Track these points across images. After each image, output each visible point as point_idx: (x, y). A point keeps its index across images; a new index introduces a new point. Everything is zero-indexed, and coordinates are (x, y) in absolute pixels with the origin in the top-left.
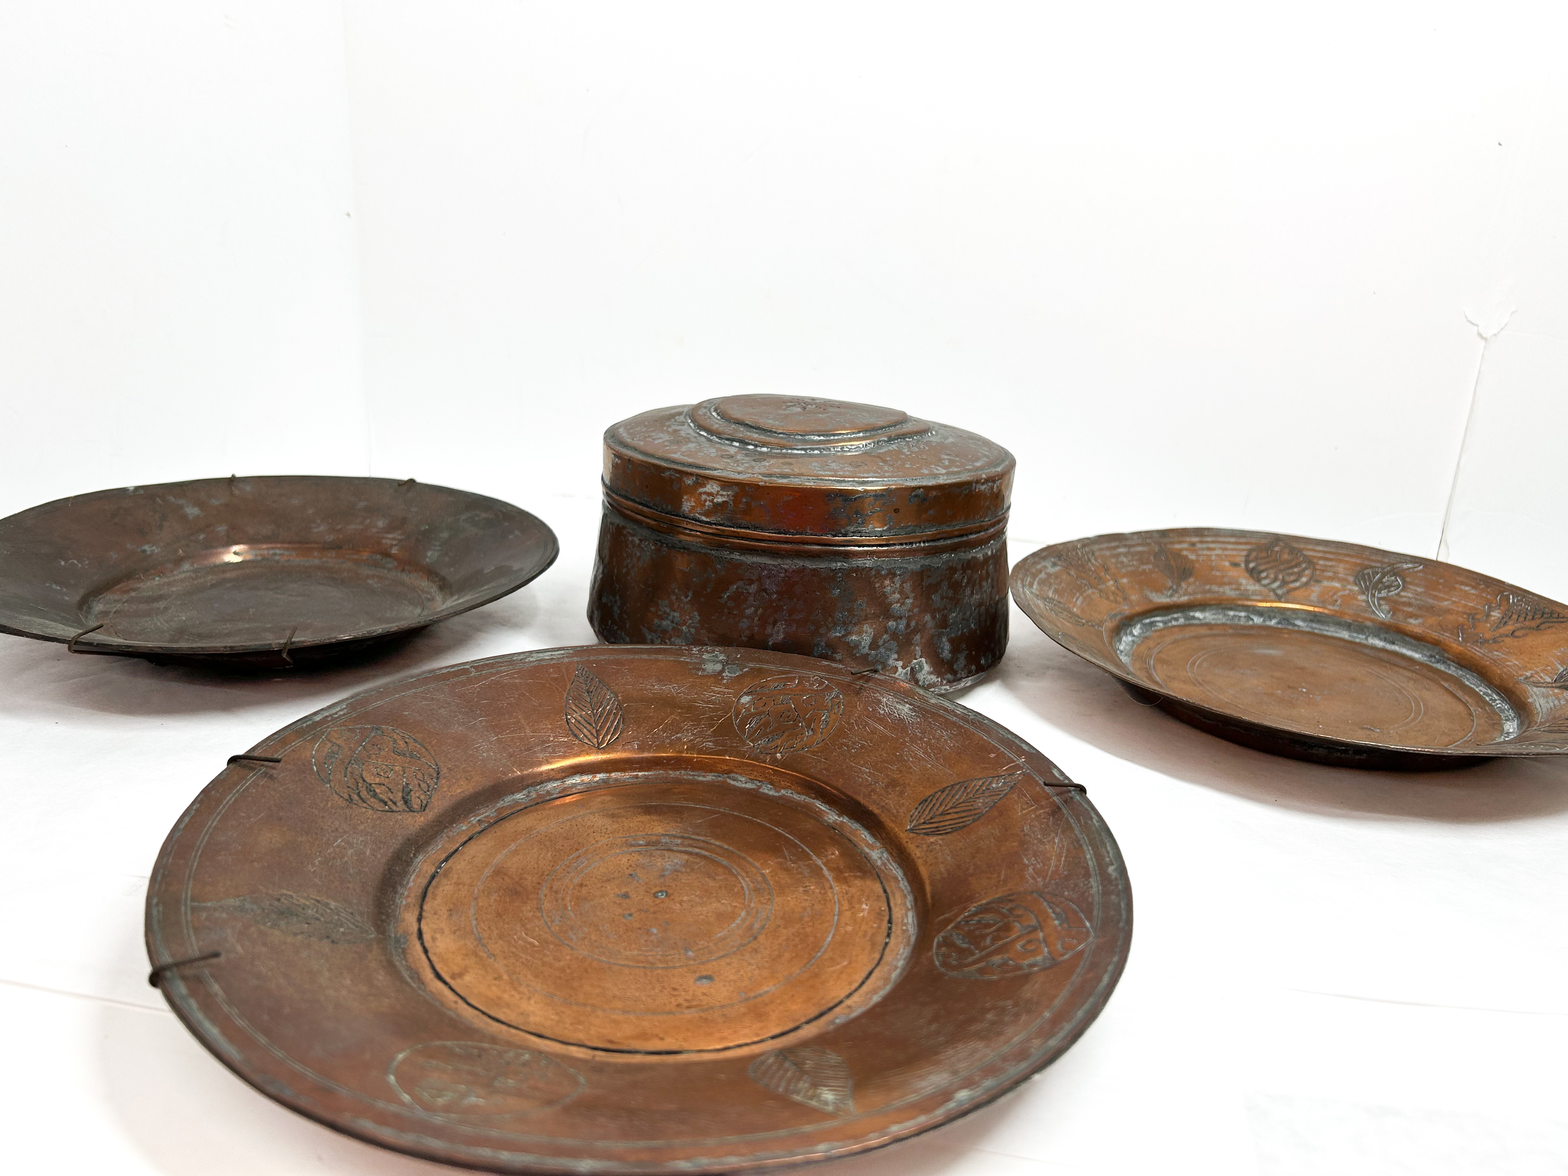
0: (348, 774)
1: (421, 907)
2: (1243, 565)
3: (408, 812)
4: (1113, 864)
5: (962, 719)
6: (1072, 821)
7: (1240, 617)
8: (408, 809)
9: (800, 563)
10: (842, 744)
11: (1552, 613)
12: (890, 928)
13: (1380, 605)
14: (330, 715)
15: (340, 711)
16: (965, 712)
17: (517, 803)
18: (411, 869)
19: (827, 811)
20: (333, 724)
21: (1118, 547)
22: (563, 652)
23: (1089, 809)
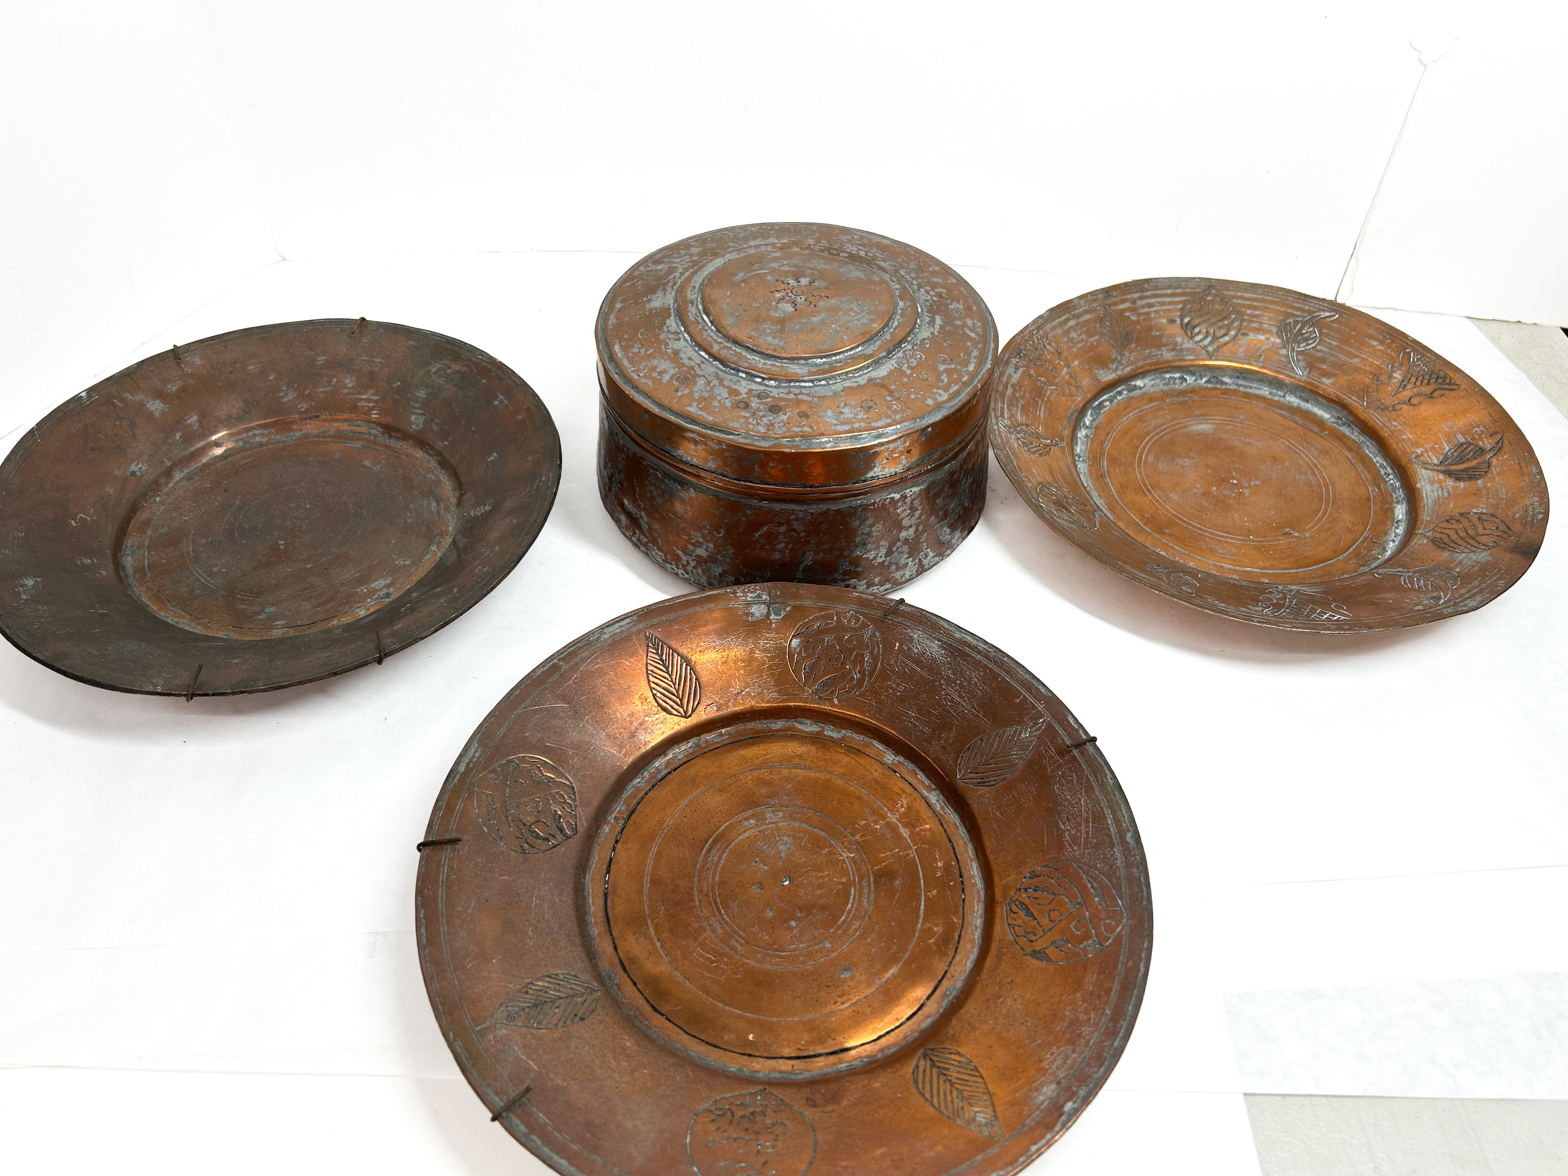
0: (512, 824)
1: (611, 935)
2: (1179, 321)
3: (566, 840)
4: (1129, 831)
5: (985, 657)
6: (1091, 779)
7: (1175, 379)
8: (565, 838)
9: (824, 507)
10: (887, 687)
11: (1445, 378)
12: (962, 883)
13: (1298, 360)
14: (471, 761)
15: (476, 752)
16: (986, 647)
17: (638, 790)
18: (586, 892)
19: (885, 750)
20: (476, 771)
21: (1068, 320)
22: (628, 620)
23: (1103, 763)
